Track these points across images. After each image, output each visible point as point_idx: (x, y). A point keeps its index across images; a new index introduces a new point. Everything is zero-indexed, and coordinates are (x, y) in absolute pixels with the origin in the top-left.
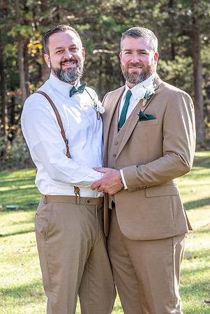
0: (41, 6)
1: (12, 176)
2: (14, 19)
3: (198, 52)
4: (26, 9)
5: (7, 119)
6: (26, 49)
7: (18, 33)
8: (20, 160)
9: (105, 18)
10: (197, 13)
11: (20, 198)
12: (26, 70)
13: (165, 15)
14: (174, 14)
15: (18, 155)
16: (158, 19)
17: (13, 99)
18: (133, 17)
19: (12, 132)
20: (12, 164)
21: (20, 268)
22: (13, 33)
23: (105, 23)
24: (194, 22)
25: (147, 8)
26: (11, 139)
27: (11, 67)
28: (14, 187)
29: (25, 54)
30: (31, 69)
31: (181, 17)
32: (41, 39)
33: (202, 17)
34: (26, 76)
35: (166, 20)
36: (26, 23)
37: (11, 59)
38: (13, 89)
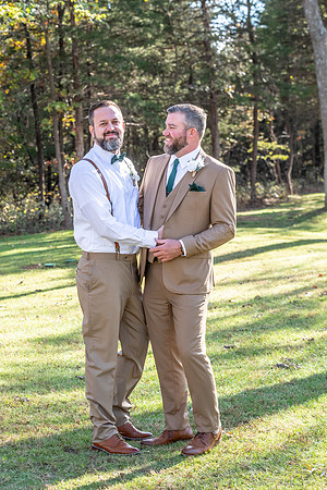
0: (74, 84)
1: (50, 237)
2: (50, 96)
3: (216, 124)
4: (61, 87)
5: (44, 187)
6: (60, 122)
7: (54, 108)
8: (57, 222)
9: (131, 94)
10: (213, 89)
11: (57, 257)
12: (61, 142)
13: (186, 91)
14: (194, 90)
15: (55, 219)
16: (179, 94)
17: (49, 168)
18: (157, 93)
19: (49, 198)
20: (49, 227)
21: (58, 319)
22: (48, 109)
23: (131, 98)
24: (211, 97)
25: (170, 85)
26: (48, 204)
27: (47, 139)
28: (52, 247)
29: (60, 128)
30: (65, 140)
31: (200, 92)
32: (74, 113)
33: (218, 92)
34: (61, 147)
35: (186, 95)
36: (60, 99)
37: (47, 132)
38: (49, 159)
